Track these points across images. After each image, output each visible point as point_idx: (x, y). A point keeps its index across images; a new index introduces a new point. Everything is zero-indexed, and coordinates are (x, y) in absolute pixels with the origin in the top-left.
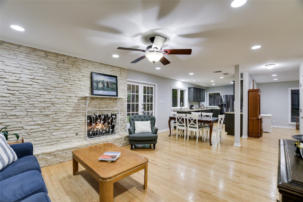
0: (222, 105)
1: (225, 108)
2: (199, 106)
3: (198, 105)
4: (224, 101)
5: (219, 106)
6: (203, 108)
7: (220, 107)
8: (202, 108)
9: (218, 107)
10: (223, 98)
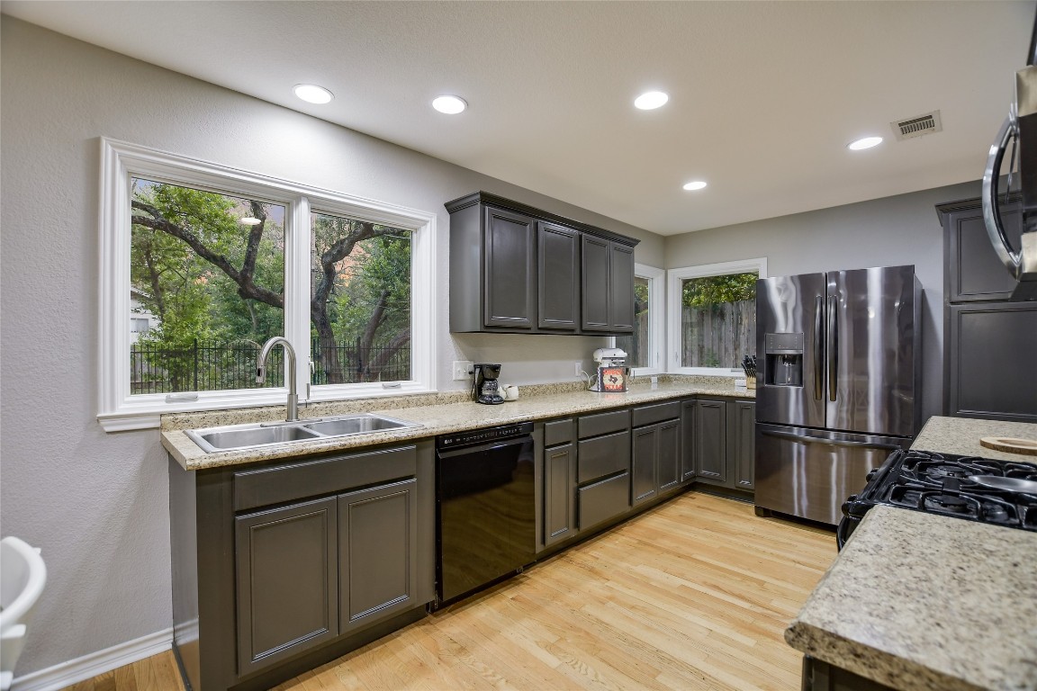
0: (772, 359)
1: (793, 389)
2: (593, 368)
3: (578, 365)
4: (790, 330)
5: (749, 367)
6: (619, 383)
7: (754, 380)
8: (607, 381)
9: (743, 374)
10: (776, 300)
